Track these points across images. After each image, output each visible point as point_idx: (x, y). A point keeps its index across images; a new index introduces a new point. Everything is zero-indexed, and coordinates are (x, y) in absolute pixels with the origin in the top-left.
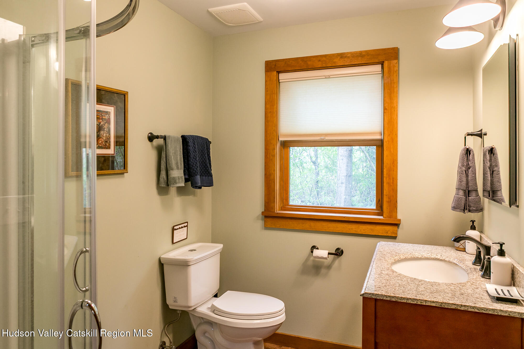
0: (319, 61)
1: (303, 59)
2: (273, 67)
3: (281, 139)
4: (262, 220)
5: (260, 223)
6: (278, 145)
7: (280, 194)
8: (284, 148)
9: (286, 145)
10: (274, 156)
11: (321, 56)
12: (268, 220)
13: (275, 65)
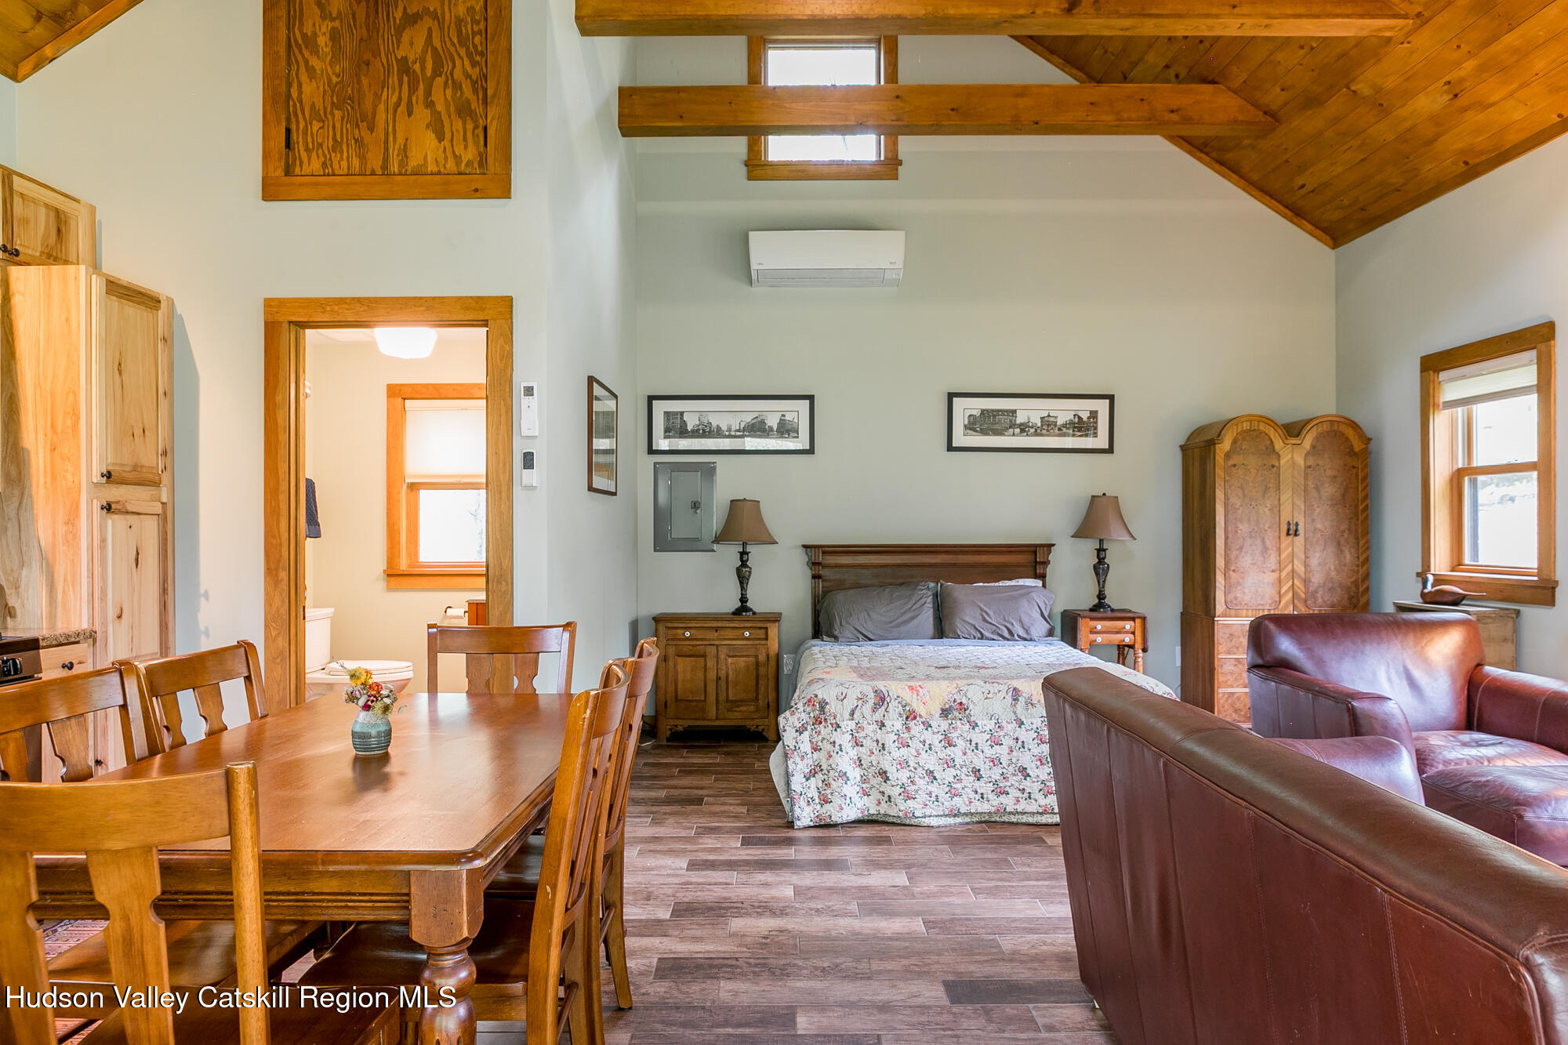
0: (454, 390)
1: (434, 386)
2: (397, 392)
3: (406, 481)
4: (384, 580)
5: (382, 584)
6: (405, 487)
7: (407, 548)
8: (411, 491)
9: (414, 487)
10: (399, 501)
11: (458, 385)
12: (392, 579)
13: (400, 390)
